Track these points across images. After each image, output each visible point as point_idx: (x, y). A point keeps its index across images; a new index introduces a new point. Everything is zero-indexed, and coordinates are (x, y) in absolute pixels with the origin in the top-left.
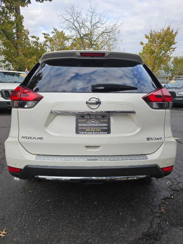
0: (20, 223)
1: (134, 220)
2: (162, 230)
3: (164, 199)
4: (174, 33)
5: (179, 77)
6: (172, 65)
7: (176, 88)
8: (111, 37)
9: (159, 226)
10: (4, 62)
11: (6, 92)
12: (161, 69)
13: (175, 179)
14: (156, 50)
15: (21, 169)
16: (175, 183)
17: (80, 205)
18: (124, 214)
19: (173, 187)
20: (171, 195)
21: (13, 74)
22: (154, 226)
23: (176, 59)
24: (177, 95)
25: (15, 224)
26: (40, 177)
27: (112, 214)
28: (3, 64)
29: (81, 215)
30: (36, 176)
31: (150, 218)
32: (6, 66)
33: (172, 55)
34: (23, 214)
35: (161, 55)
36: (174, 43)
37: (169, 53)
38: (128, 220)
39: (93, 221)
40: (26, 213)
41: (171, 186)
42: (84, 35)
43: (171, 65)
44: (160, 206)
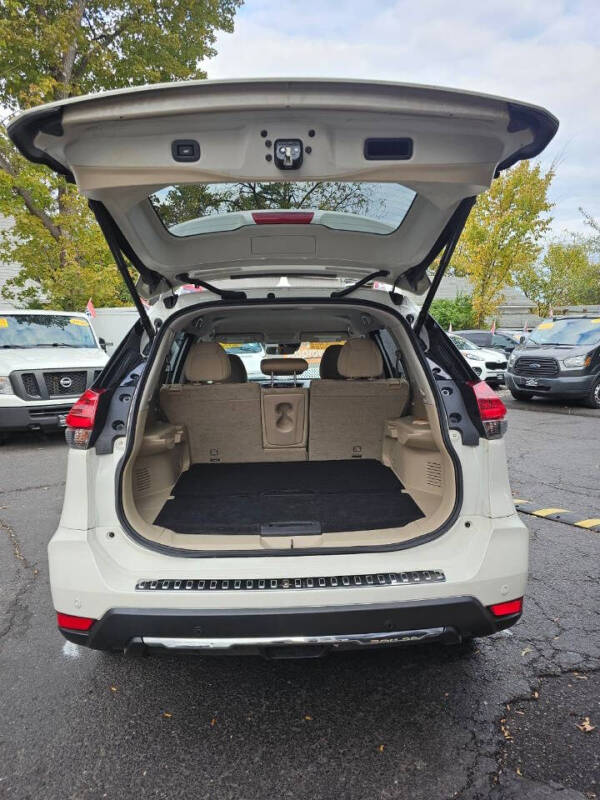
0: (89, 783)
1: (420, 765)
2: (500, 791)
3: (513, 702)
4: (542, 176)
5: (565, 312)
6: (546, 270)
7: (557, 346)
8: (348, 192)
9: (491, 779)
10: (19, 282)
11: (28, 377)
12: (512, 284)
13: (548, 640)
14: (491, 229)
15: (95, 620)
16: (548, 653)
17: (263, 727)
18: (391, 748)
19: (540, 666)
20: (534, 690)
21: (47, 321)
22: (479, 783)
23: (555, 251)
24: (563, 368)
25: (74, 784)
26: (148, 640)
27: (355, 750)
28: (16, 290)
29: (264, 753)
30: (138, 640)
31: (468, 758)
32: (23, 294)
33: (541, 242)
34: (96, 757)
35: (506, 242)
36: (546, 208)
37: (533, 237)
38: (403, 767)
39: (299, 772)
40: (103, 754)
41: (535, 660)
42: (266, 189)
43: (541, 269)
44: (497, 723)
